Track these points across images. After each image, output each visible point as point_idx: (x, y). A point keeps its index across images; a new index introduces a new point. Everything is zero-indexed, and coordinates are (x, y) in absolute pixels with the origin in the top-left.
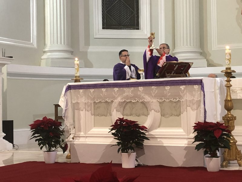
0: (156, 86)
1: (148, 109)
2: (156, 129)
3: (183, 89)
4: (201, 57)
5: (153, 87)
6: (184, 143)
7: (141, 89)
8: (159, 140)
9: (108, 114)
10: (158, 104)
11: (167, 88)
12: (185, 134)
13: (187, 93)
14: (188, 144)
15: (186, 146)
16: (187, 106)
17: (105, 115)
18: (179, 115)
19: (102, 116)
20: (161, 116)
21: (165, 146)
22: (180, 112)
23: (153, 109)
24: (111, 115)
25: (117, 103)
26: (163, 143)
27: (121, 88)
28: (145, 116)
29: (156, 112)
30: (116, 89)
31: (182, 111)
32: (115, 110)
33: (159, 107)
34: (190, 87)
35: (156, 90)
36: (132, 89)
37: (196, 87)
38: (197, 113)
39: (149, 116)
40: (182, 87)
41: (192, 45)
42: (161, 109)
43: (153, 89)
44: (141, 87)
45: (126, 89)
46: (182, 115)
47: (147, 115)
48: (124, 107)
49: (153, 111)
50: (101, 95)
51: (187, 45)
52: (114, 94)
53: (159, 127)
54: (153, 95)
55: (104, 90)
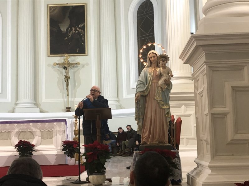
0: (40, 123)
1: (34, 136)
2: (39, 146)
3: (55, 124)
4: (35, 106)
5: (38, 123)
6: (55, 152)
7: (31, 124)
8: (40, 152)
9: (9, 139)
10: (40, 132)
11: (47, 124)
12: (55, 148)
13: (57, 127)
14: (57, 153)
15: (56, 154)
16: (57, 133)
17: (6, 140)
18: (52, 138)
19: (5, 140)
20: (42, 139)
21: (44, 155)
22: (52, 136)
23: (37, 135)
24: (10, 139)
25: (15, 132)
26: (43, 153)
27: (19, 124)
28: (32, 139)
29: (39, 136)
30: (16, 124)
31: (53, 136)
32: (14, 136)
33: (40, 134)
34: (59, 123)
35: (40, 125)
36: (26, 124)
37: (63, 123)
38: (62, 137)
39: (34, 139)
40: (55, 123)
41: (30, 98)
42: (42, 135)
43: (38, 124)
44: (32, 123)
45: (22, 124)
46: (53, 138)
47: (33, 139)
48: (19, 135)
49: (37, 136)
50: (6, 128)
51: (27, 98)
52: (14, 127)
53: (40, 144)
54: (39, 128)
55: (8, 125)
